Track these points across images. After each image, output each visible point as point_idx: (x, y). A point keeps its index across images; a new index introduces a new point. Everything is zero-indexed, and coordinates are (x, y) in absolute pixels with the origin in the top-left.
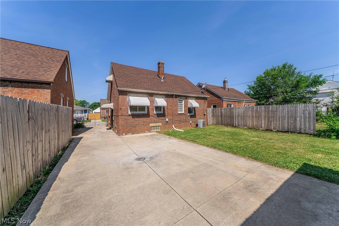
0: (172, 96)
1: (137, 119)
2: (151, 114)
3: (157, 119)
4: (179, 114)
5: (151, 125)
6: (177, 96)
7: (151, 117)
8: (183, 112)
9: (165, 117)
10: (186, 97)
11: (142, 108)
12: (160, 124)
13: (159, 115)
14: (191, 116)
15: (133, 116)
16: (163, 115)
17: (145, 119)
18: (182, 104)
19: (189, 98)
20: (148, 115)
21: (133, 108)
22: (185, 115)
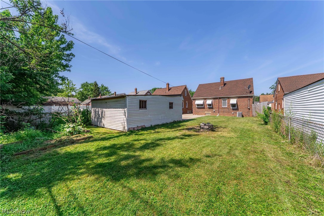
0: (217, 98)
1: (199, 109)
2: (205, 107)
3: (209, 110)
4: (223, 108)
5: (205, 112)
6: (220, 98)
7: (205, 109)
8: (227, 107)
9: (213, 109)
10: (229, 98)
11: (202, 105)
12: (210, 112)
13: (209, 108)
14: (233, 109)
15: (198, 108)
16: (212, 108)
17: (203, 110)
18: (226, 102)
19: (231, 98)
20: (204, 108)
21: (198, 105)
22: (228, 108)
